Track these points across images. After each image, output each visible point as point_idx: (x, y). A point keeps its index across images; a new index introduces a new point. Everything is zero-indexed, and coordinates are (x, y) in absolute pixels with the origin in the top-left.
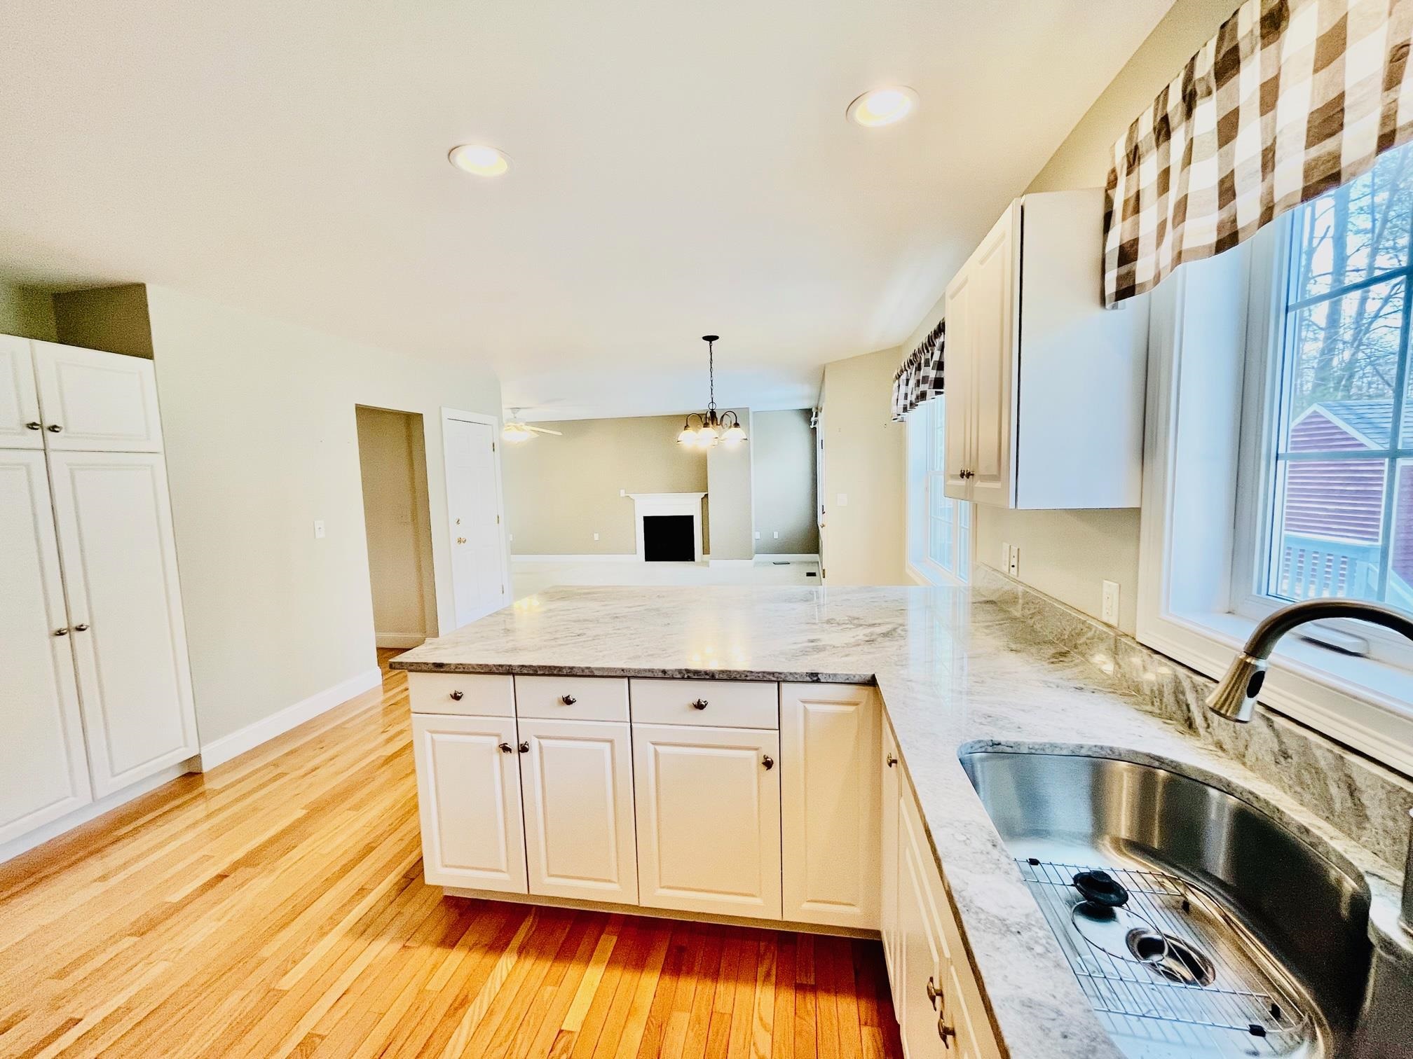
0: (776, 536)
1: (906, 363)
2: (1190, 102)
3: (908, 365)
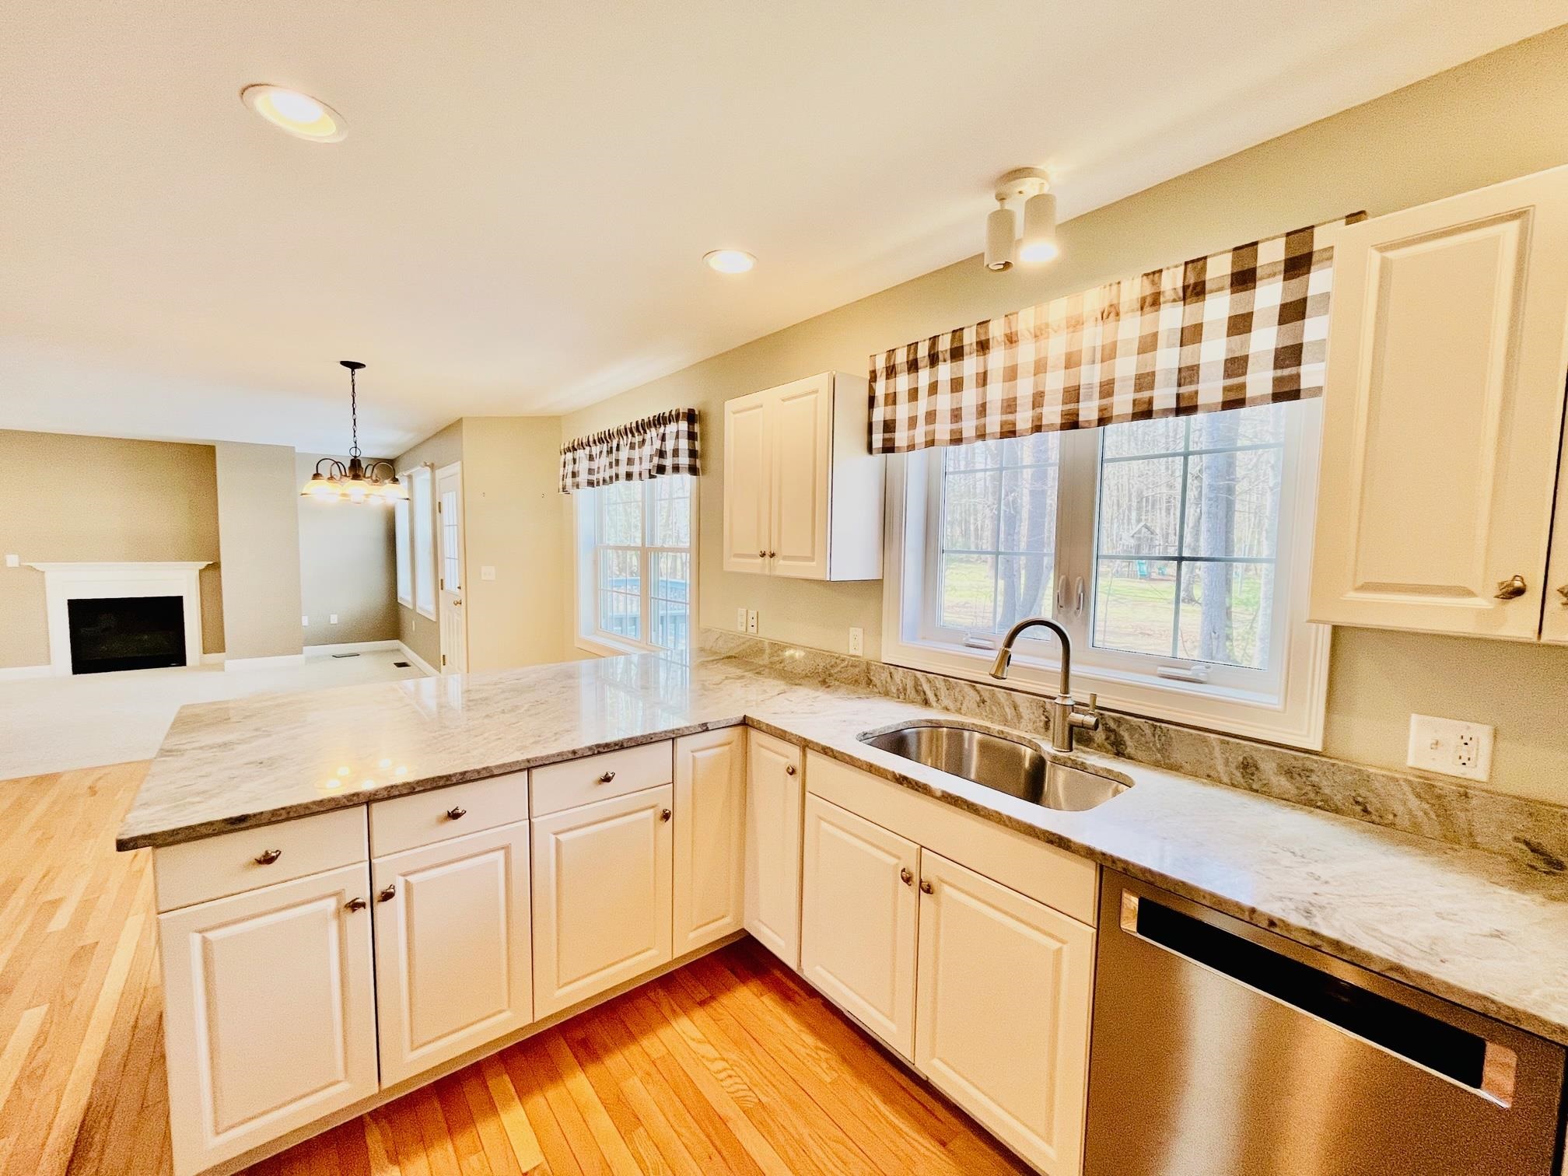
0: (334, 619)
1: (591, 440)
2: (934, 359)
3: (595, 442)
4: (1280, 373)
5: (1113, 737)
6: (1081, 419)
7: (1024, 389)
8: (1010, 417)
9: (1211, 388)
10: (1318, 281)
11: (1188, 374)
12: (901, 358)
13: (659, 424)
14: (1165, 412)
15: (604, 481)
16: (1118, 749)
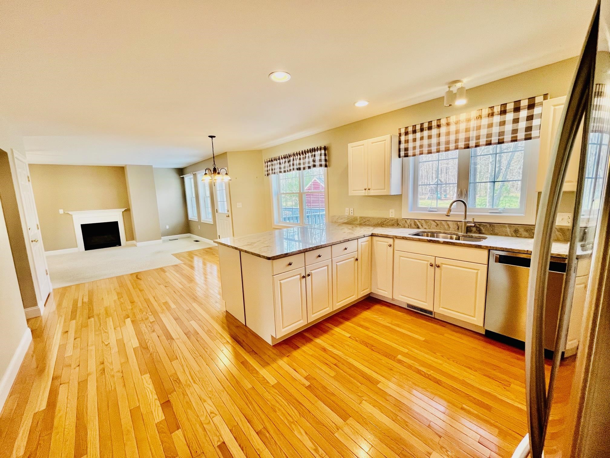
0: (168, 227)
1: (280, 157)
2: (422, 130)
3: (282, 158)
4: (527, 133)
5: (478, 229)
6: (470, 146)
7: (452, 138)
8: (448, 146)
9: (508, 137)
10: (537, 111)
11: (501, 134)
12: (410, 129)
13: (313, 151)
14: (495, 144)
15: (288, 171)
16: (480, 232)
